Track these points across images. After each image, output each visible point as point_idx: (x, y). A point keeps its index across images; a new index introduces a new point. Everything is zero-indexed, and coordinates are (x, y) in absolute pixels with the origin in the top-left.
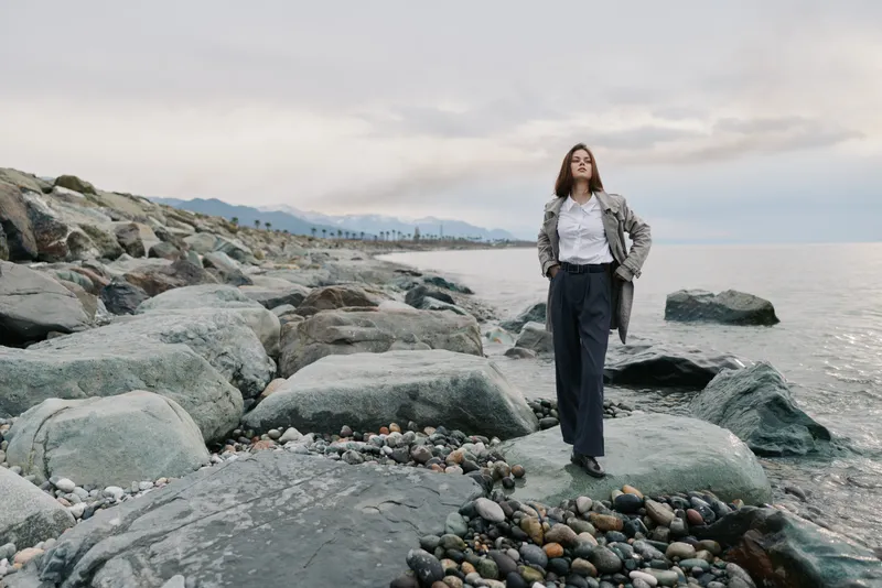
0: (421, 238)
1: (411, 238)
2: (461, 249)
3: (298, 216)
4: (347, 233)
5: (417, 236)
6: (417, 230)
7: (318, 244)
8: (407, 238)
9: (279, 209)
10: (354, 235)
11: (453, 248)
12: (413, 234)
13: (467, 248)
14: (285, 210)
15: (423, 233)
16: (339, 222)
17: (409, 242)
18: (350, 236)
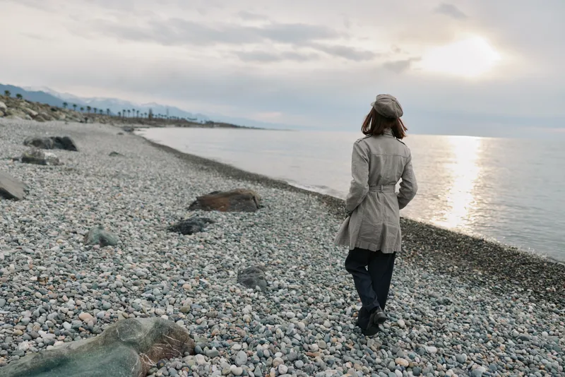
0: (154, 117)
1: (147, 116)
2: (185, 126)
3: (56, 95)
4: (95, 109)
5: (151, 115)
6: (151, 111)
7: (63, 116)
8: (144, 116)
9: (41, 89)
10: (101, 111)
11: (180, 126)
12: (148, 113)
13: (189, 126)
14: (45, 91)
15: (155, 113)
16: (88, 102)
17: (146, 119)
18: (98, 112)
